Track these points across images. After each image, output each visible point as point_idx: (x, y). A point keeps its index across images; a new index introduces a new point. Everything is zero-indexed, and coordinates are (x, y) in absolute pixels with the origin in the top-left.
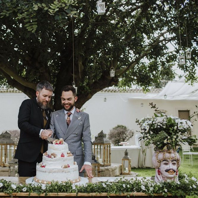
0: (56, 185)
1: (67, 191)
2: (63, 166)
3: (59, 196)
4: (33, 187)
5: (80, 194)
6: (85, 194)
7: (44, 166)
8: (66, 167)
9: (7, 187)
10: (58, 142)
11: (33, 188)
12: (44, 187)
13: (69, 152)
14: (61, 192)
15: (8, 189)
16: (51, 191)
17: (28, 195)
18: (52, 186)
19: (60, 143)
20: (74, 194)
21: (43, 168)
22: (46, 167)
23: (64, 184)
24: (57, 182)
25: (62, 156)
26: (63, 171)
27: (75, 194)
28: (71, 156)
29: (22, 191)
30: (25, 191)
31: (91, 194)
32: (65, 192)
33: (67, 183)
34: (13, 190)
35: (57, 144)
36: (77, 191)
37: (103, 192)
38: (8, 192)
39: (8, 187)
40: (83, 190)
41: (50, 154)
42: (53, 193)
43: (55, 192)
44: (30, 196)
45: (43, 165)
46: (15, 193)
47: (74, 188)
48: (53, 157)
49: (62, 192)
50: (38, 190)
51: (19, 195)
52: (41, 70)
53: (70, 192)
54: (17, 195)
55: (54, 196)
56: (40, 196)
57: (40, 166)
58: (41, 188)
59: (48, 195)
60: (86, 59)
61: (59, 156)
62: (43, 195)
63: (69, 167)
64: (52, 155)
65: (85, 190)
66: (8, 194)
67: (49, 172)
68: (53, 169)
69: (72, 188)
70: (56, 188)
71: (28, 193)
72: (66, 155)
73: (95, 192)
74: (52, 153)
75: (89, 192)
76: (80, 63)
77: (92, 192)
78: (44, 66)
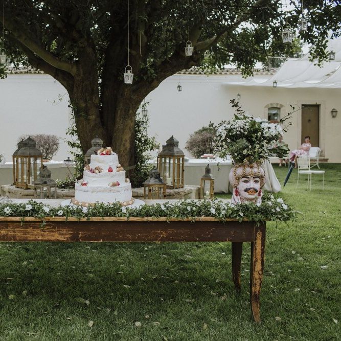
0: (101, 207)
1: (115, 214)
2: (111, 184)
3: (104, 220)
4: (71, 209)
5: (132, 219)
6: (139, 219)
7: (85, 184)
8: (114, 185)
9: (37, 210)
10: (104, 153)
11: (71, 211)
12: (85, 210)
13: (119, 165)
14: (107, 216)
15: (40, 212)
16: (94, 215)
17: (65, 220)
18: (95, 208)
19: (107, 154)
20: (124, 219)
21: (84, 186)
22: (88, 185)
23: (112, 206)
24: (103, 204)
25: (110, 170)
26: (111, 191)
27: (126, 218)
28: (122, 170)
29: (57, 215)
30: (61, 214)
31: (145, 219)
32: (112, 216)
33: (114, 205)
34: (45, 213)
35: (102, 154)
36: (128, 215)
37: (161, 216)
38: (39, 216)
39: (39, 210)
40: (135, 214)
41: (93, 169)
42: (96, 218)
43: (100, 216)
44: (68, 220)
45: (83, 183)
46: (49, 218)
47: (124, 211)
48: (97, 171)
49: (109, 216)
50: (78, 213)
51: (53, 220)
52: (81, 43)
53: (119, 216)
54: (51, 220)
55: (98, 220)
56: (80, 220)
57: (80, 184)
58: (81, 210)
59: (91, 220)
60: (151, 26)
61: (105, 170)
62: (85, 219)
63: (119, 185)
64: (96, 169)
65: (139, 214)
66: (39, 218)
67: (93, 192)
68: (97, 188)
69: (121, 211)
70: (101, 210)
71: (65, 218)
72: (115, 169)
73: (151, 216)
74: (97, 166)
75: (143, 216)
76: (141, 32)
77: (147, 216)
78: (86, 37)
